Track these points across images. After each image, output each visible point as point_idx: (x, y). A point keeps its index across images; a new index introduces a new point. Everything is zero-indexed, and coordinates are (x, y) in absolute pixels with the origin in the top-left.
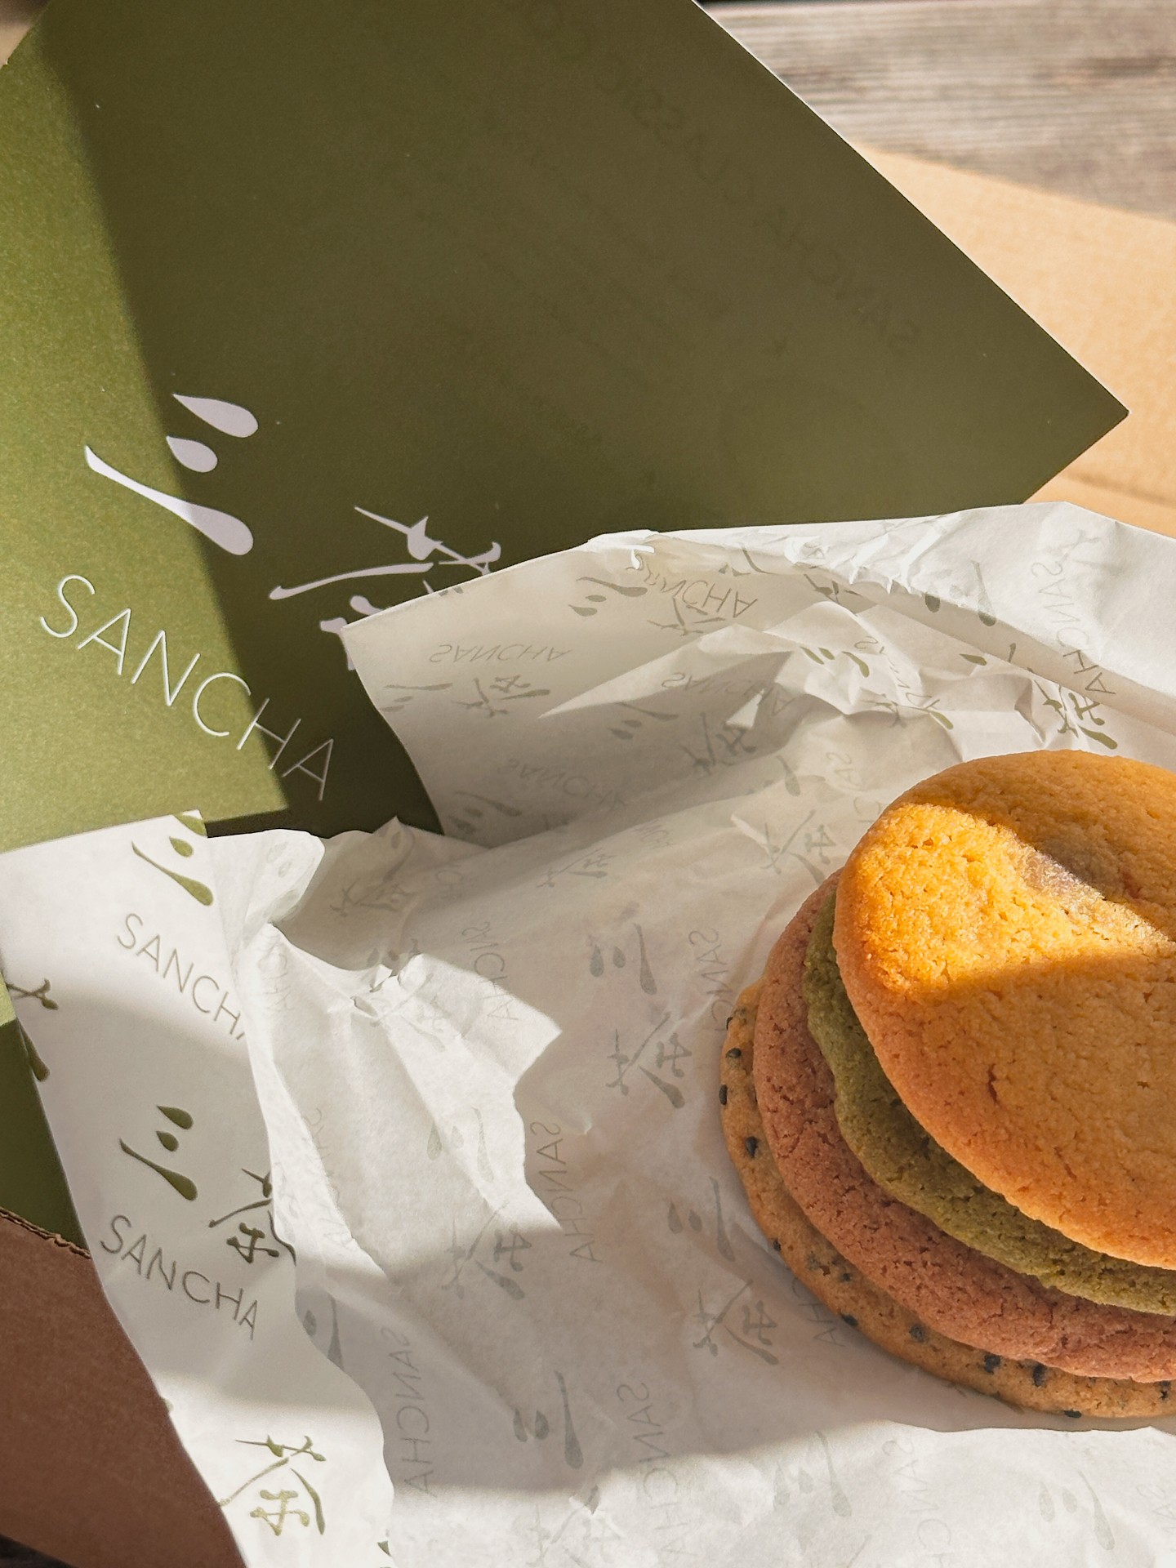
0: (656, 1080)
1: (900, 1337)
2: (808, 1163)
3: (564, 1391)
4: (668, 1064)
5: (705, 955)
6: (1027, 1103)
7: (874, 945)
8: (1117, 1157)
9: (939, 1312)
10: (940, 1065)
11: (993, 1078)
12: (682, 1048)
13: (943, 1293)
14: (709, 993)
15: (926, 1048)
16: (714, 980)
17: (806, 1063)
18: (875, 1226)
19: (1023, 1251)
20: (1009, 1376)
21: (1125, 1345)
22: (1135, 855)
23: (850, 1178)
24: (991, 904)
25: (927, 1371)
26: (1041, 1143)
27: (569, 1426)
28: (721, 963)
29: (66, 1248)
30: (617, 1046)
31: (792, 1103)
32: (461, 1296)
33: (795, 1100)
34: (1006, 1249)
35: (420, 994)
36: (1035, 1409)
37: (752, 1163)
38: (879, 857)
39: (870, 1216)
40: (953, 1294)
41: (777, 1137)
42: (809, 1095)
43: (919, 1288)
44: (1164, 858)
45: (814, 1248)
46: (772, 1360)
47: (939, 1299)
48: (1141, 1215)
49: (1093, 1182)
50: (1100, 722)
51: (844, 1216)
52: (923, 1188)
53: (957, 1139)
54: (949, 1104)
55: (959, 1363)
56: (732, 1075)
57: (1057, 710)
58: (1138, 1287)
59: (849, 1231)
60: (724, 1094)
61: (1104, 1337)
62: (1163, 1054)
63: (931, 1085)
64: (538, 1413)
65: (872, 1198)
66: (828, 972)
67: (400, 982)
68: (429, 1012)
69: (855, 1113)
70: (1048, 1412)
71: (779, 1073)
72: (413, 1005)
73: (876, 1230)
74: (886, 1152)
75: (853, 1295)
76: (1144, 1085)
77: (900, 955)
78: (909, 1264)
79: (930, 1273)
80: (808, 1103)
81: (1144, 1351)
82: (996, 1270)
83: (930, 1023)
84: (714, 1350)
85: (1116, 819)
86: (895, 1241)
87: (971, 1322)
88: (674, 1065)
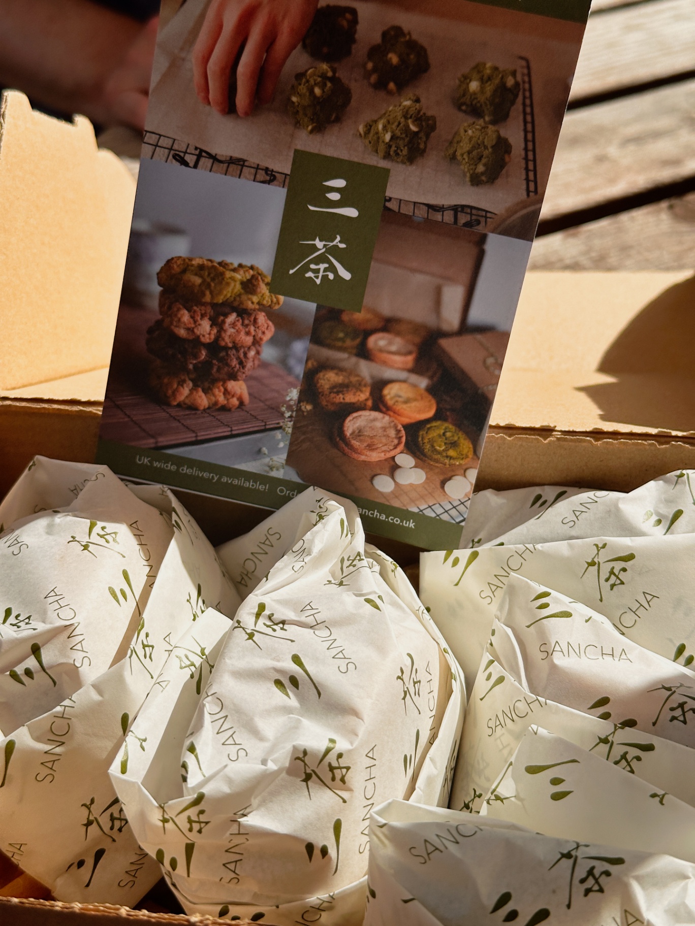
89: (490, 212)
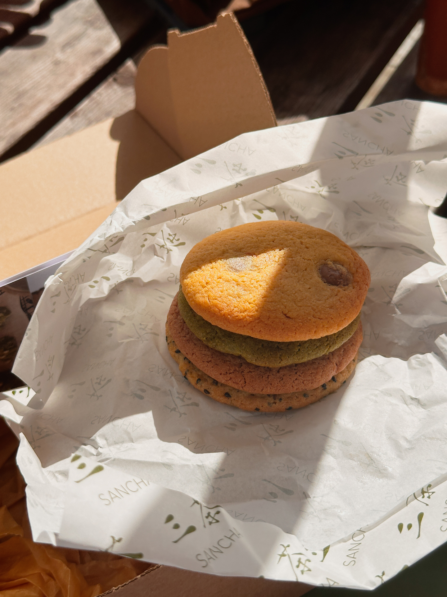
0: (188, 405)
1: (304, 400)
2: (253, 381)
3: (269, 482)
4: (185, 399)
5: (158, 371)
6: (298, 313)
7: (227, 313)
8: (324, 307)
9: (312, 383)
10: (272, 323)
11: (285, 315)
12: (183, 393)
13: (310, 378)
14: (171, 377)
15: (266, 322)
16: (168, 374)
17: (226, 362)
18: (282, 379)
19: (320, 350)
20: (330, 386)
21: (347, 353)
22: (243, 249)
23: (266, 374)
24: (237, 282)
25: (313, 403)
26: (309, 318)
27: (279, 488)
28: (164, 369)
29: (119, 589)
30: (169, 408)
31: (233, 373)
32: (219, 489)
33: (233, 371)
34: (316, 353)
35: (109, 445)
36: (339, 388)
37: (232, 398)
38: (201, 296)
39: (278, 378)
40: (311, 376)
41: (237, 383)
42: (235, 367)
43: (303, 383)
44: (249, 245)
45: (267, 401)
46: (291, 431)
47: (309, 380)
48: (340, 314)
49: (326, 316)
50: (178, 240)
51: (273, 384)
52: (289, 357)
53: (292, 335)
54: (283, 329)
55: (319, 393)
56: (204, 386)
57: (164, 248)
58: (344, 335)
59: (277, 386)
60: (207, 392)
61: (342, 356)
62: (304, 279)
63: (275, 329)
64: (270, 493)
65: (274, 373)
66: (211, 336)
67: (102, 448)
68: (118, 446)
69: (257, 356)
70: (341, 386)
71: (222, 370)
72: (112, 448)
73: (283, 379)
74: (273, 357)
75: (286, 402)
76: (309, 288)
77: (236, 309)
78: (296, 379)
79: (303, 376)
80: (237, 369)
81: (350, 351)
82: (313, 362)
83: (260, 316)
84: (280, 442)
85: (230, 246)
86: (289, 377)
87: (319, 378)
88: (187, 398)
89: (20, 299)
